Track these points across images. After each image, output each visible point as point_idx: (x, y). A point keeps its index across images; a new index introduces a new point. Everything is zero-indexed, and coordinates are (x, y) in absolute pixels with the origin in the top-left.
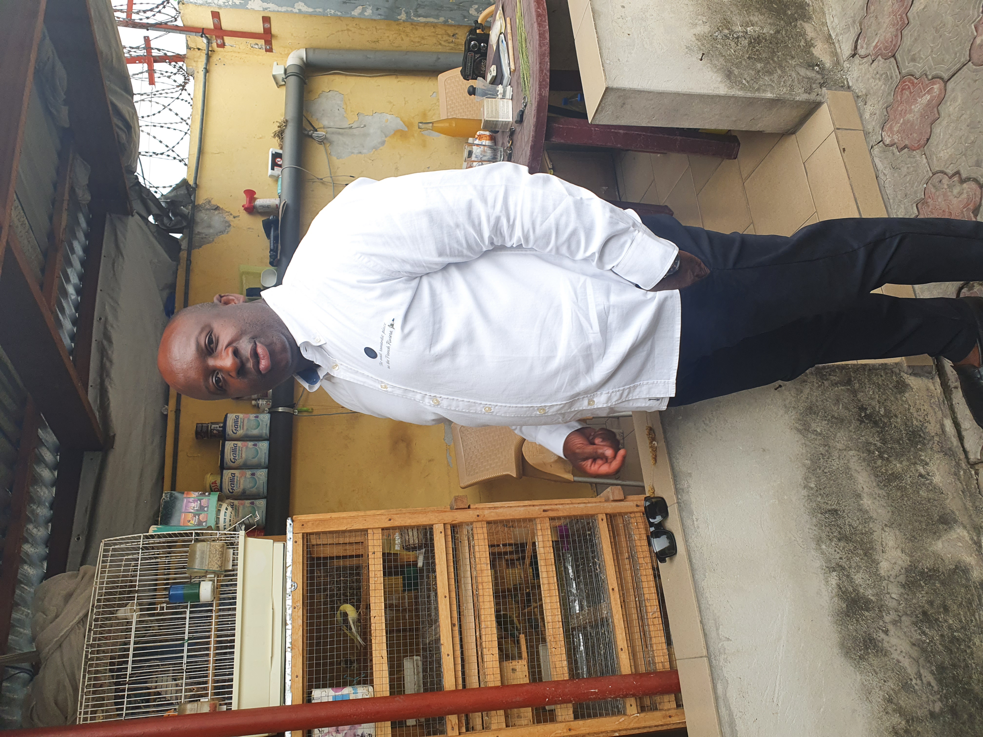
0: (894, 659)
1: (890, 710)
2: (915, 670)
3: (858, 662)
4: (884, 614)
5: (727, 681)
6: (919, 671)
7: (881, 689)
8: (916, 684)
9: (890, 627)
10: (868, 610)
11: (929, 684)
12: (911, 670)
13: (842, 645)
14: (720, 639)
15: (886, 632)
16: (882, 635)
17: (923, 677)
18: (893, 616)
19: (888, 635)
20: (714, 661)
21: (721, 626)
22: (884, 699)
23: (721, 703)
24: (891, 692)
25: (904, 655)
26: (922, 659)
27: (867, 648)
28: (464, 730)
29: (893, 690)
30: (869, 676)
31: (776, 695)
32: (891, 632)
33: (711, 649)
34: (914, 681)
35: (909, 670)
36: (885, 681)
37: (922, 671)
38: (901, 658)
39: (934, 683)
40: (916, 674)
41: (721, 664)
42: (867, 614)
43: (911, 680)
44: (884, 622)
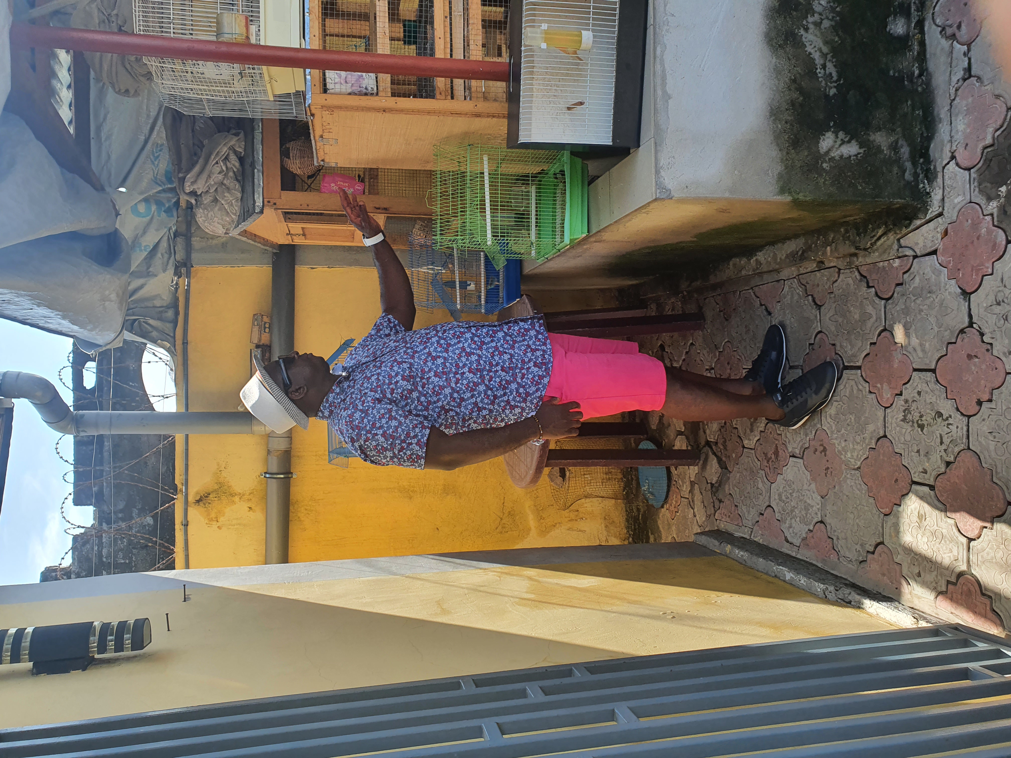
0: (807, 51)
1: (793, 87)
2: (822, 62)
3: (777, 49)
4: (809, 16)
5: (666, 46)
6: (825, 64)
7: (790, 72)
8: (820, 73)
9: (811, 26)
10: (796, 10)
11: (831, 74)
12: (819, 61)
13: (767, 35)
14: (666, 14)
15: (807, 30)
16: (802, 32)
17: (827, 69)
18: (817, 17)
19: (807, 32)
20: (658, 30)
21: (669, 4)
22: (791, 79)
23: (658, 61)
24: (798, 75)
25: (816, 49)
26: (830, 55)
27: (786, 39)
28: (449, 97)
29: (799, 73)
30: (782, 61)
31: (704, 63)
32: (811, 31)
33: (657, 20)
34: (818, 70)
35: (817, 62)
36: (794, 66)
37: (827, 64)
38: (812, 51)
39: (835, 75)
40: (822, 65)
41: (663, 31)
42: (795, 13)
44: (807, 22)
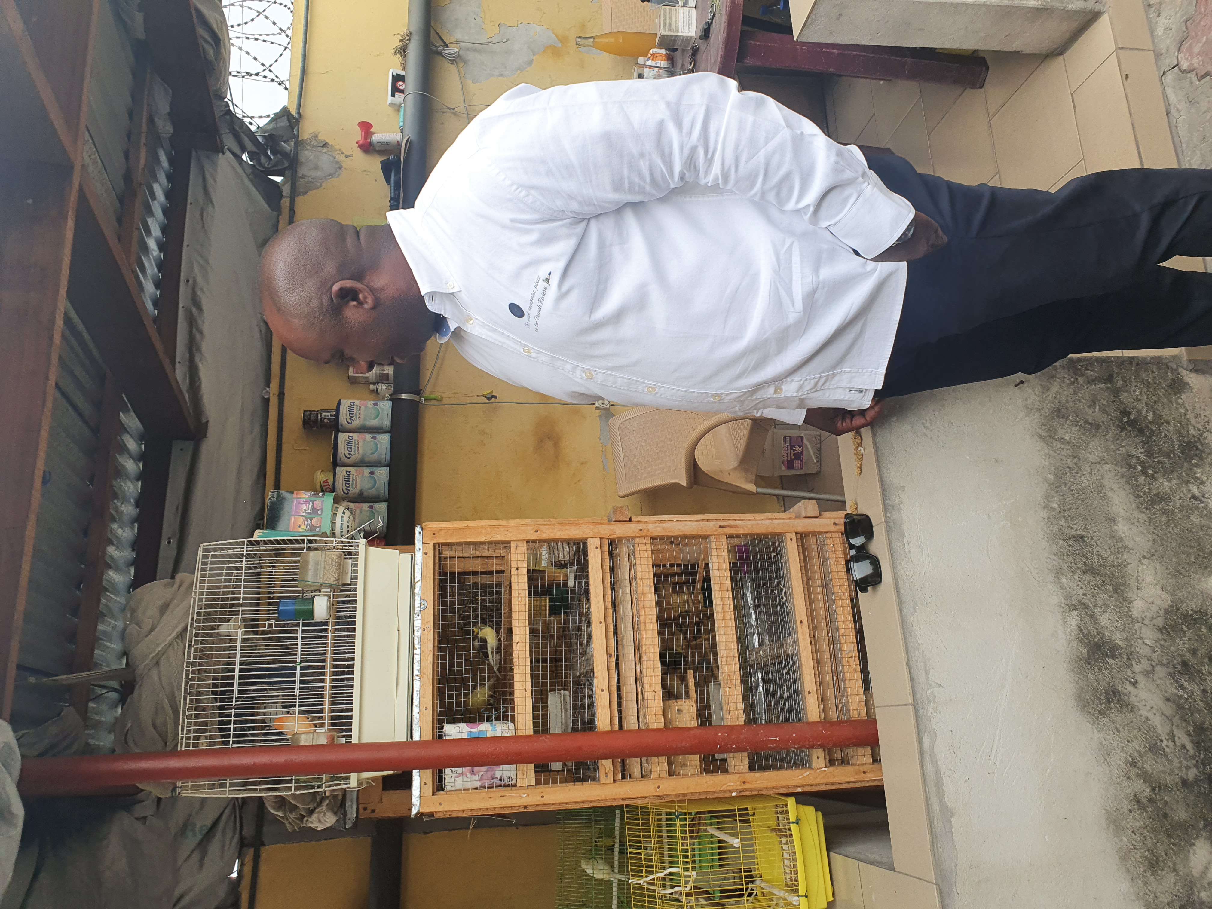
0: (1141, 716)
1: (1132, 775)
2: (1167, 730)
3: (1097, 719)
4: (1134, 663)
5: (936, 734)
6: (1172, 732)
7: (1123, 750)
8: (1167, 746)
9: (1140, 678)
10: (1113, 657)
11: (1183, 747)
12: (1162, 730)
13: (1079, 698)
14: (930, 685)
15: (1135, 684)
16: (1129, 688)
17: (1176, 739)
18: (1145, 665)
19: (1136, 687)
20: (921, 711)
21: (931, 670)
22: (1126, 762)
23: (927, 759)
24: (1136, 754)
25: (1154, 711)
26: (1177, 717)
27: (1109, 702)
28: (619, 777)
29: (1138, 751)
30: (1109, 734)
31: (994, 752)
32: (1141, 685)
33: (918, 696)
34: (1165, 743)
35: (1160, 730)
36: (1128, 741)
37: (1176, 731)
38: (1150, 715)
39: (1189, 746)
40: (1168, 734)
41: (929, 714)
42: (1112, 661)
43: (1162, 741)
44: (1133, 672)
